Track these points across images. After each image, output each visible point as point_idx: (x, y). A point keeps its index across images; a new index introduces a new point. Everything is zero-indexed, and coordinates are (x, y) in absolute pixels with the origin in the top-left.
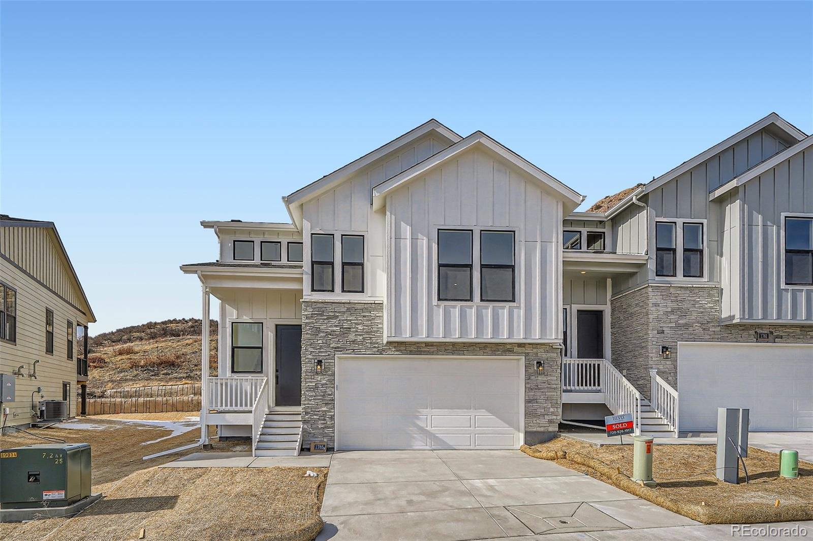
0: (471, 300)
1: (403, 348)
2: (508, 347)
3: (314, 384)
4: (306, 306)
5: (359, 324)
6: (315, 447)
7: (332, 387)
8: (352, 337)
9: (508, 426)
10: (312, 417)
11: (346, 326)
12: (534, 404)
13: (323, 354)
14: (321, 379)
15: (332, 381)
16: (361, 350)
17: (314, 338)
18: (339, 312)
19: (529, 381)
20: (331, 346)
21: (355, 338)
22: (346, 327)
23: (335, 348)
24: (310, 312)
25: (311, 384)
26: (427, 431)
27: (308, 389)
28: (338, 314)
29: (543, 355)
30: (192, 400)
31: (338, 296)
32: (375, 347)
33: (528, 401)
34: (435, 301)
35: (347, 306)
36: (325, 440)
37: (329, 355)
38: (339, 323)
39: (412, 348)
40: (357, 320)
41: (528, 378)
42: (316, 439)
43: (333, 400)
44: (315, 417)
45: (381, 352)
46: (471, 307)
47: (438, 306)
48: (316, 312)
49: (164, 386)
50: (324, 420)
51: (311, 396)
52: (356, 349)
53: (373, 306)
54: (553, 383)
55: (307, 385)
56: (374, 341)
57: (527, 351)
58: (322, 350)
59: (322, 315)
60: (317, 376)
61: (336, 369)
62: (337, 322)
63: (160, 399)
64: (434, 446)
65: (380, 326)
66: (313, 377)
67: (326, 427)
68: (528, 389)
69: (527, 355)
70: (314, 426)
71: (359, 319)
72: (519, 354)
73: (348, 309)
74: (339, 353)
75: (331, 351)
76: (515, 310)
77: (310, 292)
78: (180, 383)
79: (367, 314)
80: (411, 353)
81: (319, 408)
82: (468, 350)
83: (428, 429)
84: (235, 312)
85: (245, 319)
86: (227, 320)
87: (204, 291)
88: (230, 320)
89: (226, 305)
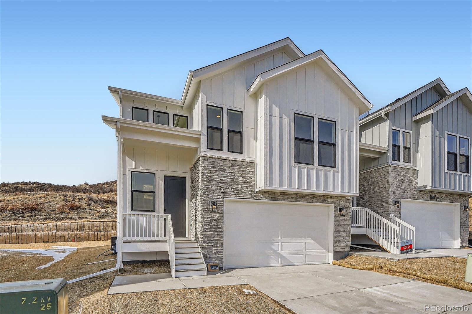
0: (313, 164)
1: (267, 195)
2: (325, 197)
3: (209, 220)
4: (204, 160)
5: (239, 177)
6: (211, 266)
7: (222, 222)
8: (235, 185)
9: (322, 249)
10: (208, 245)
11: (231, 177)
12: (338, 235)
13: (216, 197)
14: (214, 216)
15: (222, 218)
16: (241, 196)
17: (209, 185)
18: (226, 167)
19: (335, 220)
20: (221, 191)
21: (237, 187)
22: (231, 178)
23: (224, 193)
24: (207, 164)
25: (207, 220)
26: (279, 253)
27: (205, 223)
28: (225, 168)
29: (343, 204)
30: (56, 234)
31: (225, 154)
32: (250, 194)
33: (335, 233)
34: (293, 163)
35: (231, 162)
36: (217, 262)
37: (220, 198)
38: (226, 175)
39: (272, 196)
40: (238, 173)
41: (335, 218)
42: (212, 261)
43: (222, 232)
44: (210, 244)
45: (253, 197)
46: (313, 169)
47: (294, 166)
48: (210, 165)
49: (31, 224)
50: (217, 247)
51: (207, 229)
52: (238, 195)
53: (249, 164)
54: (347, 221)
55: (204, 220)
56: (249, 189)
57: (335, 201)
58: (215, 194)
59: (215, 167)
60: (211, 214)
61: (224, 209)
62: (225, 174)
63: (29, 233)
64: (283, 263)
65: (253, 179)
66: (208, 214)
67: (218, 252)
68: (335, 225)
69: (335, 203)
70: (209, 251)
71: (240, 172)
72: (331, 203)
73: (232, 165)
74: (227, 197)
75: (221, 195)
76: (335, 173)
77: (206, 149)
78: (43, 223)
79: (245, 170)
80: (272, 199)
81: (213, 238)
82: (304, 199)
83: (279, 252)
84: (133, 163)
85: (141, 169)
86: (128, 169)
87: (120, 141)
88: (129, 169)
89: (126, 157)
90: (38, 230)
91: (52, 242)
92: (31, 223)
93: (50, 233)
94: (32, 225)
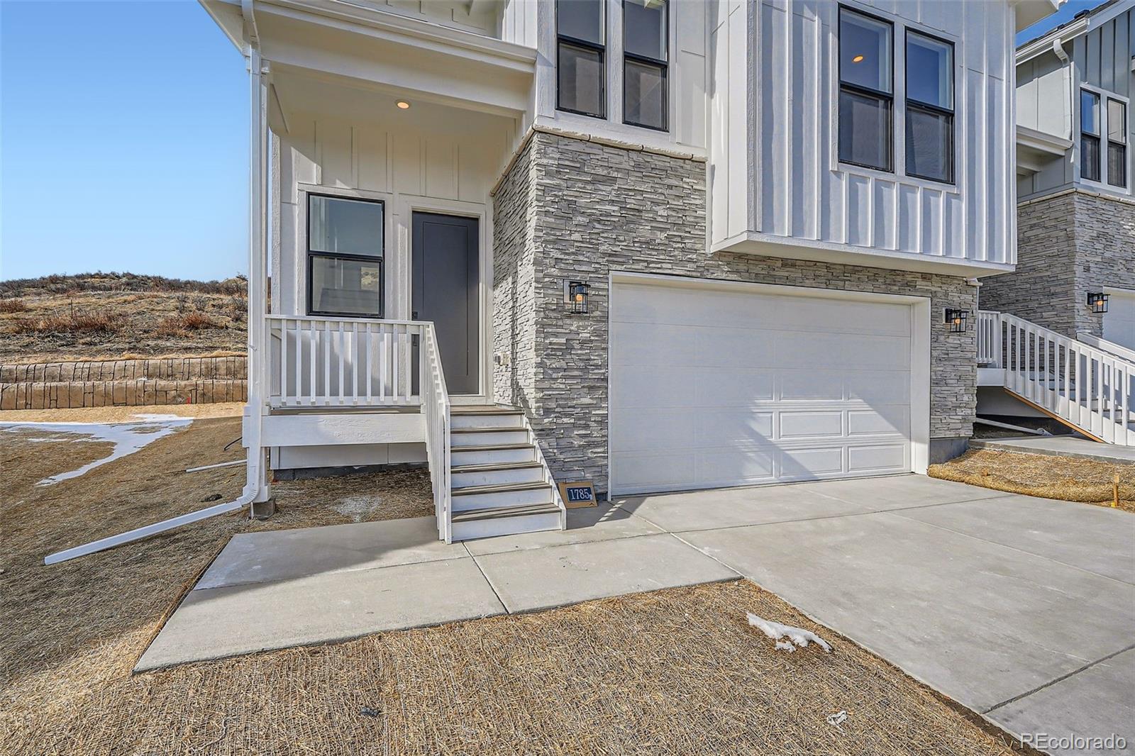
0: (889, 169)
1: (742, 267)
2: (909, 278)
3: (563, 341)
4: (547, 144)
5: (658, 204)
6: (569, 492)
7: (603, 349)
8: (644, 231)
9: (894, 429)
10: (559, 421)
11: (631, 203)
12: (943, 388)
13: (584, 268)
14: (578, 327)
15: (602, 335)
16: (664, 266)
17: (563, 227)
18: (618, 170)
19: (936, 345)
20: (602, 248)
21: (652, 237)
22: (633, 206)
23: (610, 255)
24: (555, 159)
25: (555, 340)
26: (772, 444)
27: (549, 351)
28: (615, 174)
29: (957, 298)
31: (612, 130)
32: (690, 261)
33: (934, 383)
34: (833, 164)
35: (634, 155)
36: (589, 476)
37: (596, 271)
38: (618, 196)
39: (758, 270)
40: (655, 193)
41: (935, 339)
42: (570, 475)
43: (606, 380)
44: (566, 420)
45: (702, 272)
46: (889, 184)
47: (838, 174)
48: (567, 163)
50: (587, 427)
51: (556, 370)
52: (653, 262)
53: (688, 165)
54: (968, 349)
55: (548, 341)
56: (689, 246)
57: (934, 289)
58: (581, 258)
59: (579, 170)
60: (568, 321)
61: (610, 306)
62: (613, 192)
64: (784, 474)
65: (700, 213)
66: (560, 323)
67: (589, 445)
68: (935, 360)
69: (933, 295)
70: (563, 443)
71: (660, 191)
72: (923, 293)
73: (638, 165)
74: (619, 267)
75: (600, 260)
76: (953, 200)
77: (552, 112)
79: (677, 183)
80: (758, 279)
81: (574, 399)
82: (850, 280)
83: (773, 439)
84: (315, 169)
85: (341, 188)
86: (296, 186)
87: (257, 72)
88: (302, 187)
89: (292, 148)
90: (101, 376)
91: (136, 405)
92: (82, 359)
93: (131, 383)
94: (87, 365)
